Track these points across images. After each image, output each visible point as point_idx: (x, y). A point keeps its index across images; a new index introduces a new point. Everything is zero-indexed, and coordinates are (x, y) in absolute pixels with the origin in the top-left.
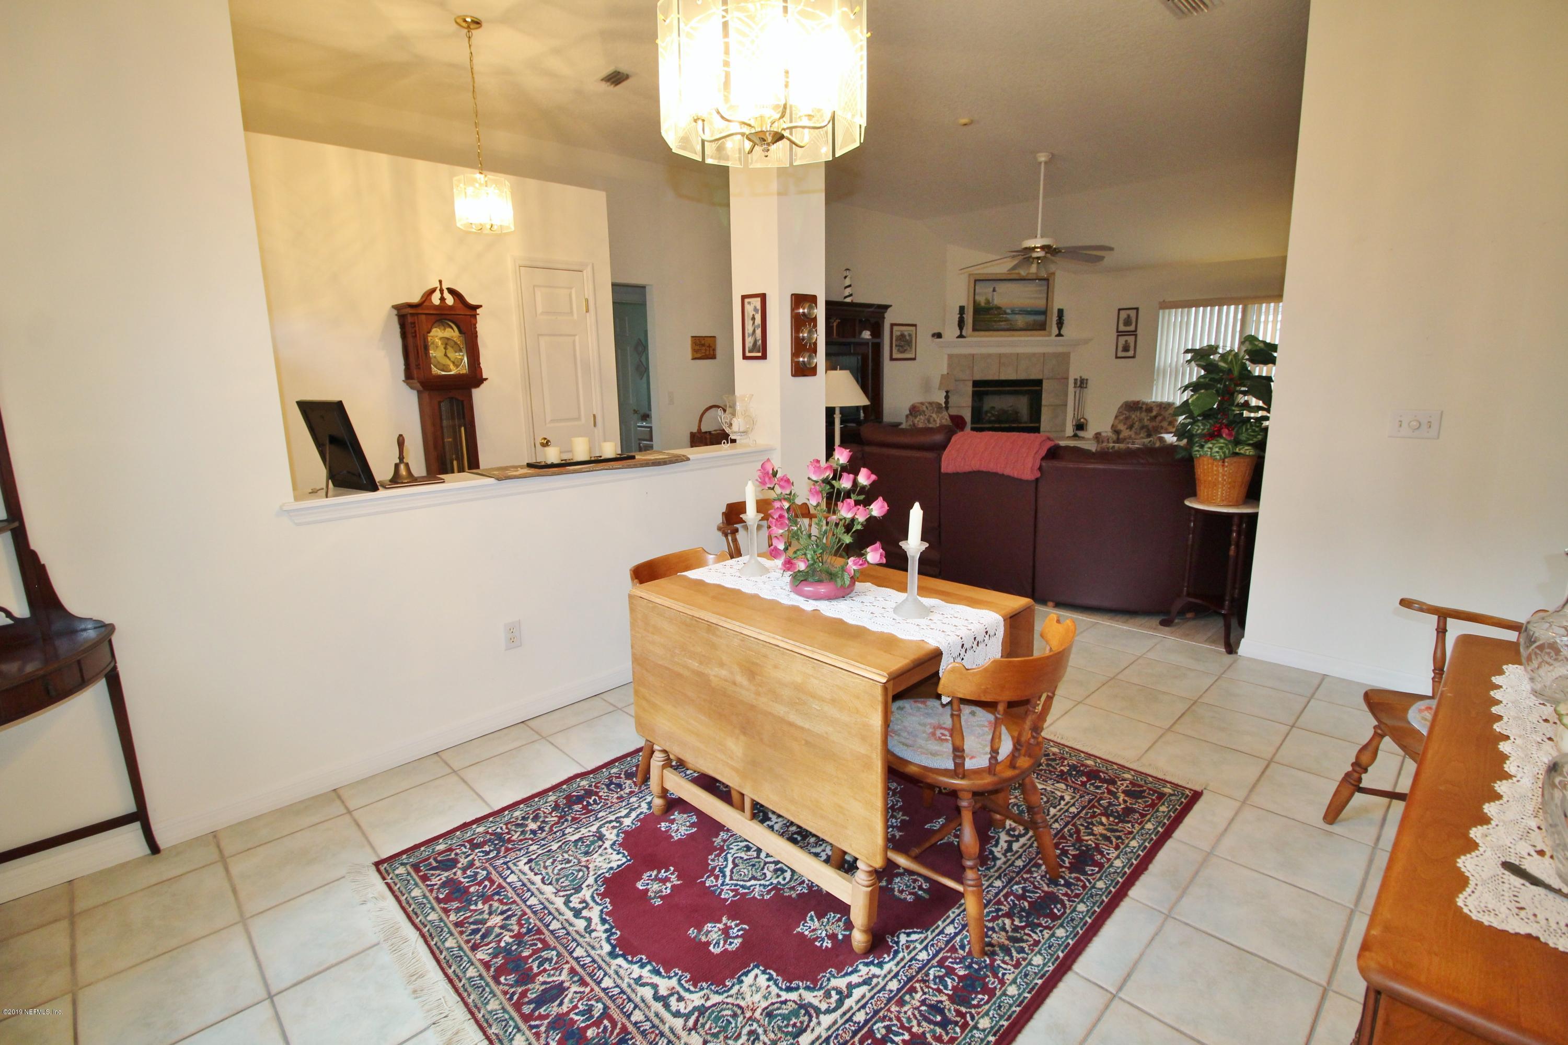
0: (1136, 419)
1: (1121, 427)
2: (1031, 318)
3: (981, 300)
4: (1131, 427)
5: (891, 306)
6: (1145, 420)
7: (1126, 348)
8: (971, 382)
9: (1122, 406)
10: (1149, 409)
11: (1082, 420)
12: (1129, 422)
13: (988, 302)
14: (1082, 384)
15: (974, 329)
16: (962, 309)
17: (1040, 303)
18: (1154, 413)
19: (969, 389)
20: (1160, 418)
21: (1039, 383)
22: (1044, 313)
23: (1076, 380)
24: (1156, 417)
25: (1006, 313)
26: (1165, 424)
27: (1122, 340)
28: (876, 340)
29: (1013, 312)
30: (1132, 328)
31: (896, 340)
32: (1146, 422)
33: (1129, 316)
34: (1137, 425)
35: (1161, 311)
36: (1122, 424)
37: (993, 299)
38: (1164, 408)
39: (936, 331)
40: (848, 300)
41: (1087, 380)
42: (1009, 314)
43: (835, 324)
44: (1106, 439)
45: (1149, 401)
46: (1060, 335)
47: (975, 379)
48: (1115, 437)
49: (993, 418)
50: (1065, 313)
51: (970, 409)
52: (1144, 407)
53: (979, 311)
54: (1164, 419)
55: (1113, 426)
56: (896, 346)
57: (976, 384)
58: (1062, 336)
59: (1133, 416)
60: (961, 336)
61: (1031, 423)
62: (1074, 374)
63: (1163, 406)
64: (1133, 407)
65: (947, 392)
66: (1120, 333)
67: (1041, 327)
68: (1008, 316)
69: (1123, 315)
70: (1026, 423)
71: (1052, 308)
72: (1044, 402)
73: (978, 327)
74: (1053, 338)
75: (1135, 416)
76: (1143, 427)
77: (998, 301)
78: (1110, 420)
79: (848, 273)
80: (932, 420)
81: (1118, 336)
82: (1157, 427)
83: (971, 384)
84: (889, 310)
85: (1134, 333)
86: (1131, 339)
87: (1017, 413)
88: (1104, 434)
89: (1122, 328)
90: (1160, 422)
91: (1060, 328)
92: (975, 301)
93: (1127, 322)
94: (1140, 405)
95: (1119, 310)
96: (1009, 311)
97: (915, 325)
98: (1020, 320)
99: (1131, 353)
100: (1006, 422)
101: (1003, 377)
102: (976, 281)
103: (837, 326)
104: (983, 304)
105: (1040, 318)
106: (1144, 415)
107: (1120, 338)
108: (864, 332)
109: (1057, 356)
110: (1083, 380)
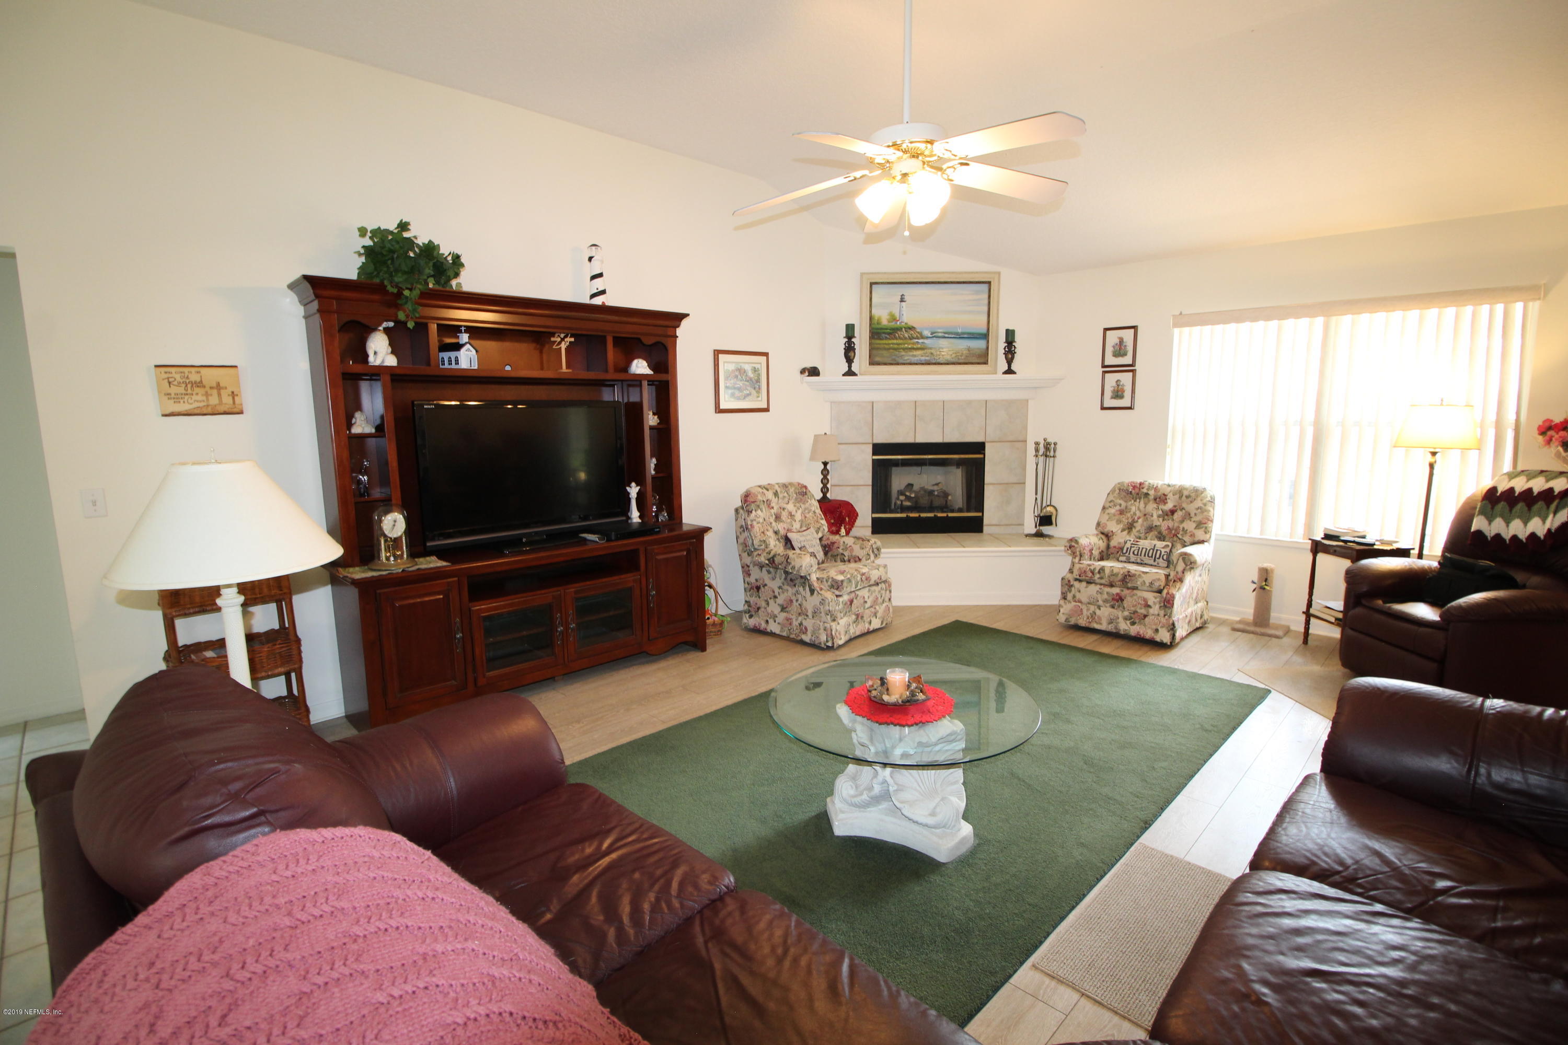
0: (1138, 514)
1: (1113, 527)
2: (963, 345)
3: (882, 315)
4: (1130, 527)
5: (686, 315)
6: (1155, 516)
7: (1118, 394)
8: (871, 446)
9: (1113, 491)
10: (1161, 499)
11: (1049, 509)
12: (1125, 520)
13: (893, 319)
14: (1047, 450)
15: (872, 363)
16: (850, 329)
17: (977, 322)
18: (1169, 506)
19: (866, 458)
20: (1178, 515)
21: (979, 447)
22: (985, 336)
23: (1037, 444)
24: (1173, 512)
25: (923, 337)
26: (1189, 526)
27: (1111, 379)
28: (662, 377)
29: (934, 335)
30: (1127, 360)
31: (726, 378)
32: (1157, 521)
33: (1121, 341)
34: (1140, 526)
35: (1176, 331)
36: (1114, 522)
37: (901, 315)
38: (1187, 497)
39: (809, 365)
40: (598, 301)
41: (1055, 444)
42: (927, 338)
43: (563, 346)
44: (1087, 552)
45: (1160, 483)
46: (1009, 371)
47: (876, 441)
48: (1101, 544)
49: (908, 504)
50: (1018, 338)
51: (870, 488)
52: (1152, 493)
53: (876, 333)
54: (1188, 516)
55: (1098, 524)
56: (727, 387)
57: (878, 449)
58: (1014, 373)
59: (1133, 509)
60: (850, 373)
61: (968, 511)
62: (1034, 435)
63: (1185, 493)
64: (1136, 492)
65: (825, 464)
66: (1107, 369)
67: (982, 359)
68: (926, 341)
69: (1113, 337)
70: (960, 510)
71: (997, 330)
72: (987, 479)
73: (877, 359)
74: (1000, 376)
75: (1136, 507)
76: (1150, 529)
77: (909, 316)
78: (1095, 514)
79: (593, 251)
80: (784, 515)
81: (1104, 372)
82: (1177, 529)
83: (870, 449)
84: (684, 323)
85: (1130, 368)
86: (1126, 378)
87: (945, 495)
88: (1084, 541)
89: (1110, 360)
90: (1182, 521)
91: (1009, 362)
92: (871, 318)
93: (1120, 351)
94: (1145, 491)
95: (1106, 330)
96: (927, 333)
97: (766, 354)
98: (946, 349)
99: (1126, 402)
100: (931, 509)
101: (921, 439)
102: (872, 284)
103: (567, 349)
104: (885, 322)
105: (980, 344)
106: (1151, 506)
107: (1107, 375)
108: (635, 362)
109: (1009, 404)
110: (1049, 444)
